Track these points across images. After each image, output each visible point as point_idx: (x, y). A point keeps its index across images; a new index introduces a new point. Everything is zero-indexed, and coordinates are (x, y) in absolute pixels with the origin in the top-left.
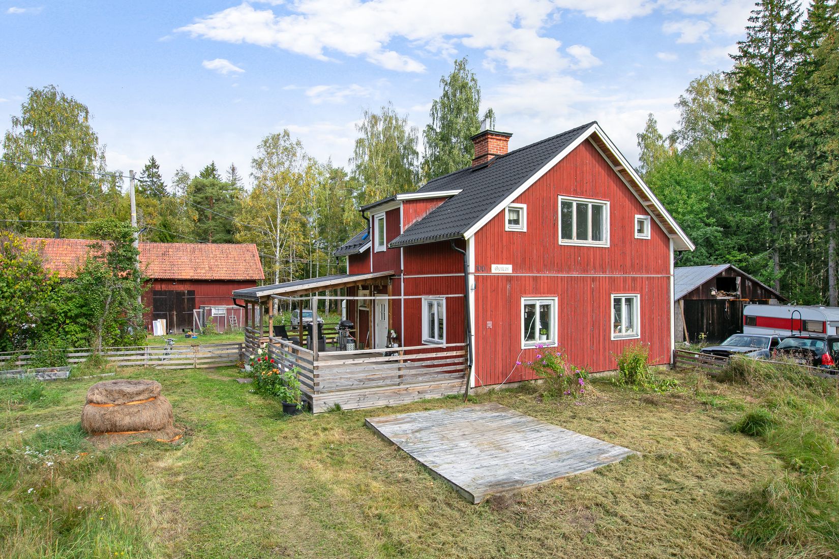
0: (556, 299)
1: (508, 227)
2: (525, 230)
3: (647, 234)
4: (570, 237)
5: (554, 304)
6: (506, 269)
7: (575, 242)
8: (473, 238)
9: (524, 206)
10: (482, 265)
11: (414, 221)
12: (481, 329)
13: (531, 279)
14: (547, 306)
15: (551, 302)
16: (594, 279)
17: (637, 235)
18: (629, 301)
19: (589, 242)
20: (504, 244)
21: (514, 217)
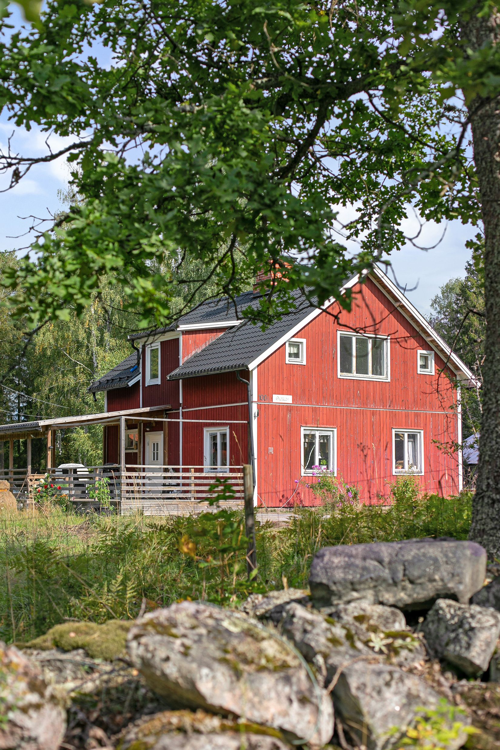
0: (335, 430)
1: (288, 360)
2: (304, 363)
3: (432, 369)
4: (349, 371)
5: (334, 435)
6: (287, 399)
7: (354, 375)
8: (256, 370)
9: (304, 341)
10: (265, 394)
11: (193, 352)
12: (263, 454)
13: (311, 410)
14: (327, 437)
15: (330, 433)
16: (373, 413)
17: (420, 371)
18: (413, 437)
19: (370, 376)
20: (285, 376)
21: (294, 350)
